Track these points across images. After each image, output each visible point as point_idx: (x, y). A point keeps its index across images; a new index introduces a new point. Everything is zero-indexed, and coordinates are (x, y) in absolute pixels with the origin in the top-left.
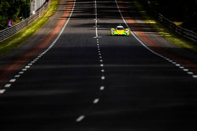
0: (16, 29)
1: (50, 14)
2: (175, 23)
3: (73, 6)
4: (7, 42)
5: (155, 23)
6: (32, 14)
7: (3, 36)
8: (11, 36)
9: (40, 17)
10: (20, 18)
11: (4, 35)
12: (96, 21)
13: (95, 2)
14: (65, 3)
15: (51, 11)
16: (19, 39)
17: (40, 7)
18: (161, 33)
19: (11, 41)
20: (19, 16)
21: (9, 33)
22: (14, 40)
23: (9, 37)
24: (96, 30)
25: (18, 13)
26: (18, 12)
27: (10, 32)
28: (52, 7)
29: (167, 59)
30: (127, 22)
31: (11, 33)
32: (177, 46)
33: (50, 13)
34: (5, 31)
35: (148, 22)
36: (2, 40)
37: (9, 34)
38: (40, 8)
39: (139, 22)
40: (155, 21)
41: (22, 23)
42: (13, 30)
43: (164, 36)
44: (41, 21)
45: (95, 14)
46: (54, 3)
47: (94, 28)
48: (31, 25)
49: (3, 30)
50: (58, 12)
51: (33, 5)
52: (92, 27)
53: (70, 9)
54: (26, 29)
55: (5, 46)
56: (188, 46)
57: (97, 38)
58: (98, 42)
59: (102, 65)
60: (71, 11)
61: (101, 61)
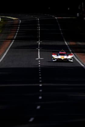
3: (18, 29)
12: (39, 43)
13: (39, 25)
24: (39, 52)
30: (69, 44)
39: (80, 43)
45: (39, 36)
47: (37, 50)
50: (3, 34)
52: (35, 49)
53: (15, 32)
57: (39, 60)
59: (41, 85)
60: (16, 33)
61: (41, 81)
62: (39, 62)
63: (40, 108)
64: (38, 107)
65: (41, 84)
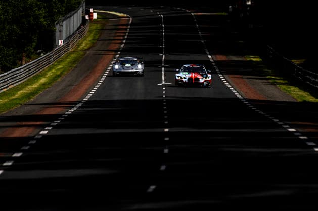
0: (31, 70)
1: (88, 46)
2: (293, 61)
3: (126, 33)
4: (14, 92)
5: (261, 60)
6: (57, 45)
7: (8, 82)
8: (22, 82)
9: (71, 50)
10: (39, 51)
11: (10, 79)
12: (164, 56)
13: (163, 26)
14: (113, 27)
15: (90, 41)
16: (34, 86)
17: (71, 34)
18: (270, 77)
19: (21, 89)
20: (36, 49)
21: (17, 76)
22: (27, 88)
23: (17, 84)
24: (163, 73)
25: (34, 44)
26: (35, 42)
27: (20, 75)
28: (92, 35)
29: (275, 120)
30: (215, 60)
31: (22, 76)
32: (295, 99)
33: (87, 44)
34: (12, 74)
35: (248, 59)
36: (6, 88)
37: (17, 78)
38: (70, 36)
39: (234, 58)
40: (261, 58)
41: (41, 60)
42: (25, 72)
43: (275, 82)
44: (73, 56)
45: (162, 46)
46: (94, 27)
47: (160, 69)
48: (56, 64)
49: (8, 72)
50: (101, 42)
51: (60, 31)
52: (157, 67)
53: (121, 38)
54: (47, 70)
55: (10, 98)
56: (312, 99)
57: (163, 86)
58: (164, 92)
59: (167, 130)
60: (123, 40)
61: (166, 123)
62: (164, 90)
63: (166, 168)
64: (163, 168)
65: (167, 128)
